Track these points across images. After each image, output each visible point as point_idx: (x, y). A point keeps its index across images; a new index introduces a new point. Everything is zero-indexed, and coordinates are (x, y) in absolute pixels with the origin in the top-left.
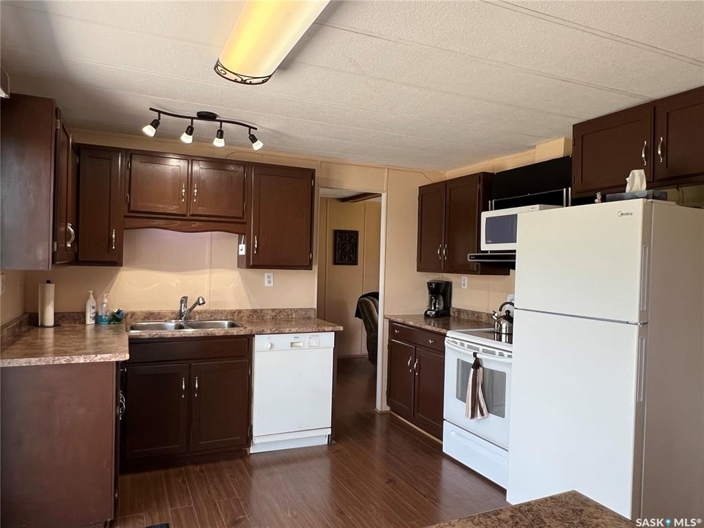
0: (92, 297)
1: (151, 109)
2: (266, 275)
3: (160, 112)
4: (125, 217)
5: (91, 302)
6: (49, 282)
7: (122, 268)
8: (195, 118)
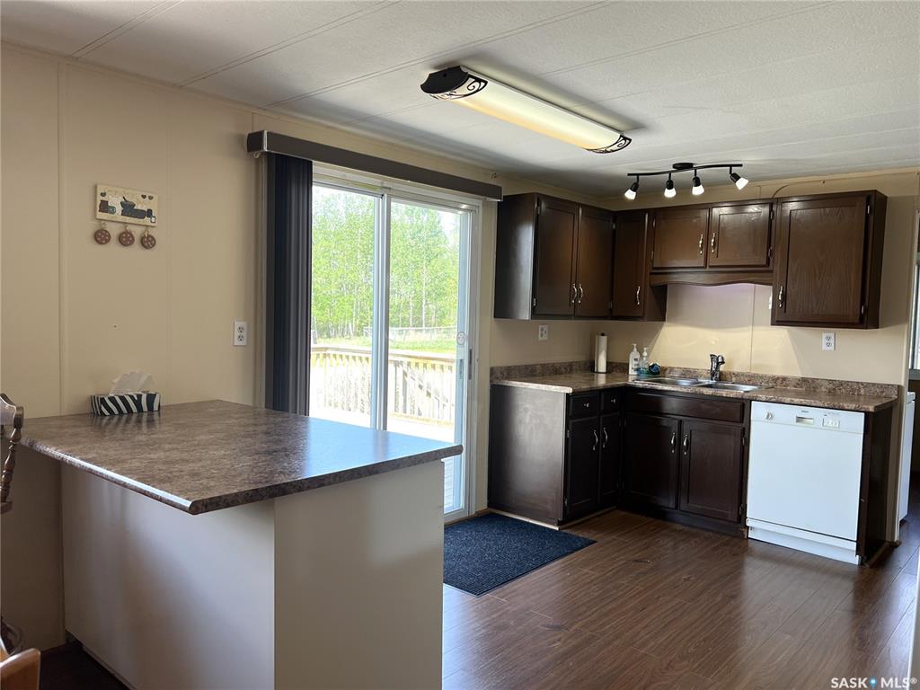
0: (635, 350)
1: (629, 175)
2: (824, 335)
3: (638, 175)
4: (651, 274)
5: (634, 354)
6: (603, 335)
7: (666, 323)
8: (673, 171)
